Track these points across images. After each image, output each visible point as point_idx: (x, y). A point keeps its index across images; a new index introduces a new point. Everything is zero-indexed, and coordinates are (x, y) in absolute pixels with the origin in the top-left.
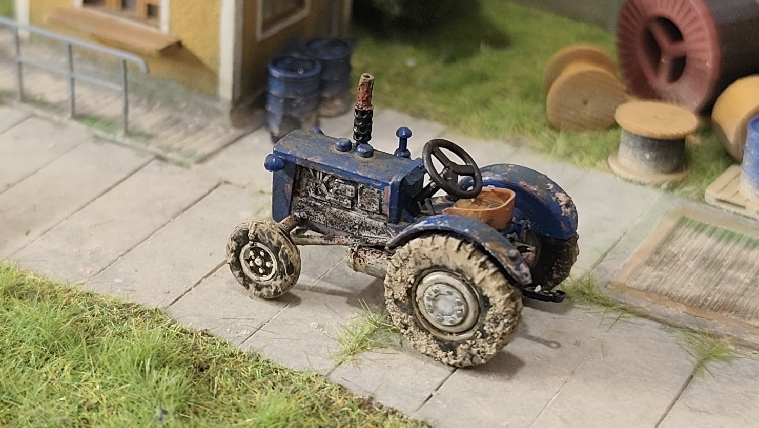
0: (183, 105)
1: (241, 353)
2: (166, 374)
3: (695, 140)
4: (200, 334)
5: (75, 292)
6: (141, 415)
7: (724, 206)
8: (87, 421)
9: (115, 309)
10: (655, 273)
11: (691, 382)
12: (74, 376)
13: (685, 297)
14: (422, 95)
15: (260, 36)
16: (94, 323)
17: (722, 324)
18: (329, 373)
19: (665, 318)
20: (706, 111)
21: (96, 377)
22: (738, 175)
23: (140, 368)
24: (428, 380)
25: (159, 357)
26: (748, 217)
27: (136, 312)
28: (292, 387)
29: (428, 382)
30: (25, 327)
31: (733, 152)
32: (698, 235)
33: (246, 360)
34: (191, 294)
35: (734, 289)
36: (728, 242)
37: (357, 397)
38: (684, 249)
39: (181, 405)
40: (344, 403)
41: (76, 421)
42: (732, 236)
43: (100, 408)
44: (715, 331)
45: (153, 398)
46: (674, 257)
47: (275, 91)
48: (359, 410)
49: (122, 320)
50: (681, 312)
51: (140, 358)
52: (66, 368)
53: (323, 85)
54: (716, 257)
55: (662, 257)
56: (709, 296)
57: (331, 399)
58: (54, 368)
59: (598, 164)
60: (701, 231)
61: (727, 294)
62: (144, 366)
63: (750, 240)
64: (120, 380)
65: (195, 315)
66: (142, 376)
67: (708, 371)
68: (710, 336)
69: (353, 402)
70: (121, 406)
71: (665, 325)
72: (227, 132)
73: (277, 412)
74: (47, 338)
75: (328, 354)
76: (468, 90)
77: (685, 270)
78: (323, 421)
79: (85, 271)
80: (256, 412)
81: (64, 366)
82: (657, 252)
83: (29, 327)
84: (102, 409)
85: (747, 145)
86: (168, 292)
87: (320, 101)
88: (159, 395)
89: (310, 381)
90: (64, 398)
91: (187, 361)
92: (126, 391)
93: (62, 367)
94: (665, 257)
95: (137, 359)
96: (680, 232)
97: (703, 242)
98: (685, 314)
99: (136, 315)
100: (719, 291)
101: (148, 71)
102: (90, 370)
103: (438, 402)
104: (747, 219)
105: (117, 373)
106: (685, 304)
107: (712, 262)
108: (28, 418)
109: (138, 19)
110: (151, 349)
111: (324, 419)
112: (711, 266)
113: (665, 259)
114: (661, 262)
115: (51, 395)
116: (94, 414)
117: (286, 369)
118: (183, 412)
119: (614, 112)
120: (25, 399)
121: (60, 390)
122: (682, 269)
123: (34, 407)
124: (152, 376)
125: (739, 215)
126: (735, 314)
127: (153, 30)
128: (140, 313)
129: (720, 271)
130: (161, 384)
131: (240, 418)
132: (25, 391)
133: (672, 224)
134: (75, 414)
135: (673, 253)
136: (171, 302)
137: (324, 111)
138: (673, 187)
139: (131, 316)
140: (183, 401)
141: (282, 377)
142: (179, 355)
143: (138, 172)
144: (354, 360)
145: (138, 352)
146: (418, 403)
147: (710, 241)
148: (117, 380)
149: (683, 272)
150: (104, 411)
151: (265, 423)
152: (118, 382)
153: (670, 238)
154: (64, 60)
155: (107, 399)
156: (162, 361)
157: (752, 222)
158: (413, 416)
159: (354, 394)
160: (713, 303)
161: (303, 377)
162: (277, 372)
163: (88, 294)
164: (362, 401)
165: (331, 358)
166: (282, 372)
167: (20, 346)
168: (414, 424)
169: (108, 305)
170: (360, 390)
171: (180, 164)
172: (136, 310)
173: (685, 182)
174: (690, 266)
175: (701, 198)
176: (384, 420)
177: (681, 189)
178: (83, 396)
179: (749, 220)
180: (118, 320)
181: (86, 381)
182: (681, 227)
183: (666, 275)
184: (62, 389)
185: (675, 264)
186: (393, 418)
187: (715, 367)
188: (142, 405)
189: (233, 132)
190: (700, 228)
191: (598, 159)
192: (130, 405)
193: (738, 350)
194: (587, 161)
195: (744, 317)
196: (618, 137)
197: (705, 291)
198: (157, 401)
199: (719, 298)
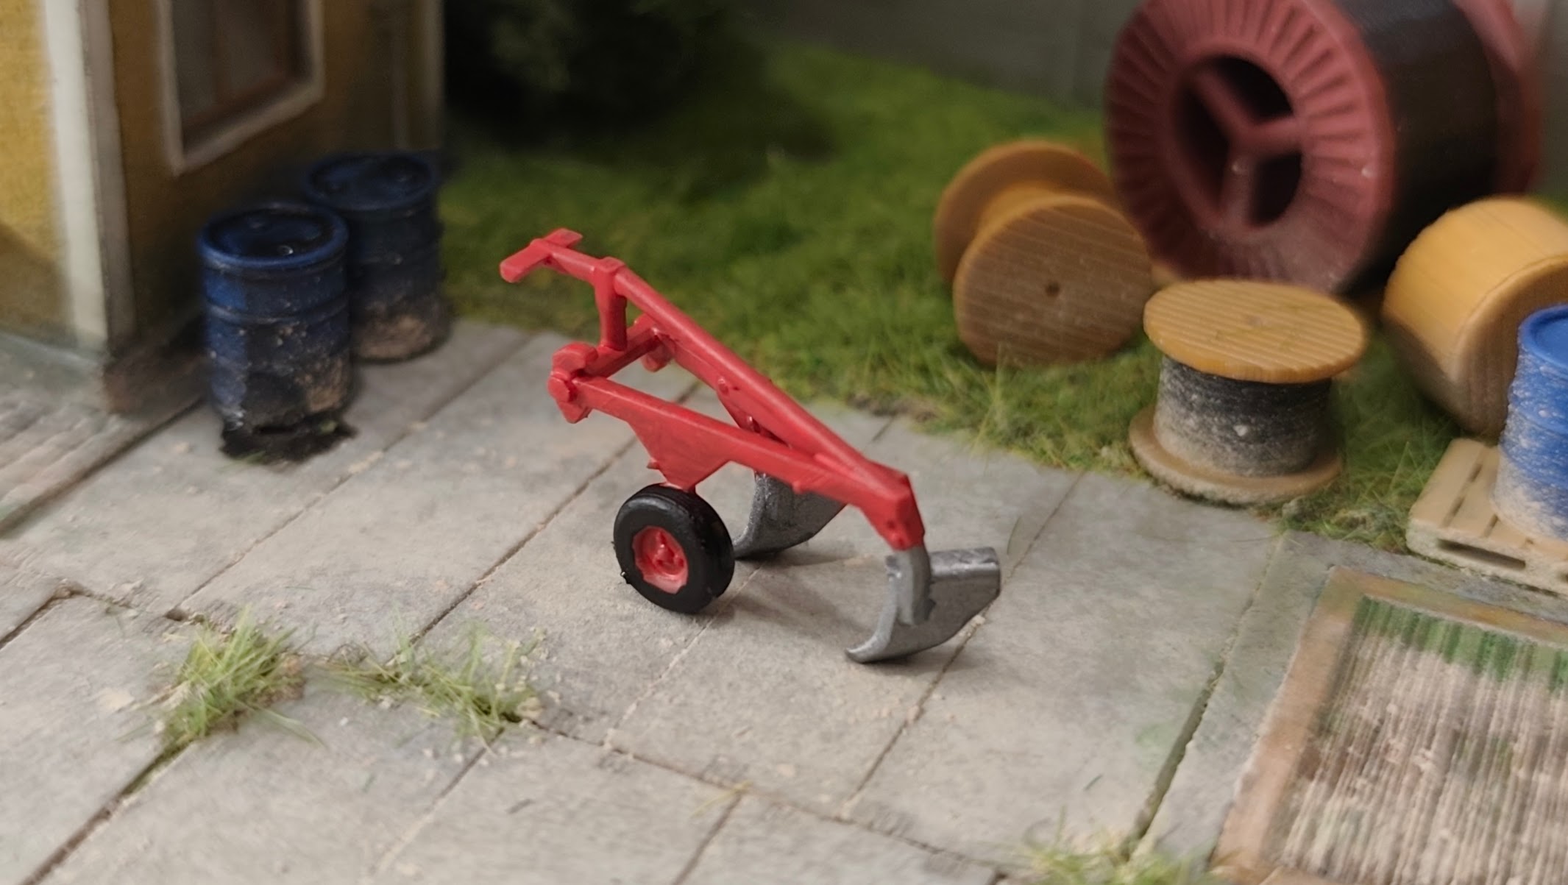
7: (1462, 560)
10: (1335, 804)
22: (1487, 468)
26: (1536, 590)
32: (1416, 658)
36: (1501, 673)
38: (1392, 709)
42: (1506, 652)
46: (1373, 740)
47: (223, 306)
53: (357, 278)
54: (1487, 726)
55: (1341, 740)
60: (1423, 643)
63: (1559, 662)
72: (100, 428)
77: (1416, 782)
82: (1322, 727)
85: (1517, 392)
94: (1349, 741)
96: (1364, 651)
97: (1438, 681)
100: (1532, 853)
104: (1532, 596)
107: (1481, 747)
112: (1484, 761)
113: (1351, 749)
114: (1343, 759)
122: (1407, 779)
125: (1506, 581)
129: (1511, 782)
133: (1336, 626)
135: (1367, 725)
138: (1312, 511)
147: (1455, 675)
149: (1411, 790)
157: (1547, 600)
173: (1339, 492)
174: (1426, 767)
175: (1396, 538)
177: (1334, 513)
179: (1538, 596)
182: (1366, 635)
183: (1369, 807)
185: (1381, 765)
190: (1418, 633)
194: (1073, 445)
196: (1152, 374)
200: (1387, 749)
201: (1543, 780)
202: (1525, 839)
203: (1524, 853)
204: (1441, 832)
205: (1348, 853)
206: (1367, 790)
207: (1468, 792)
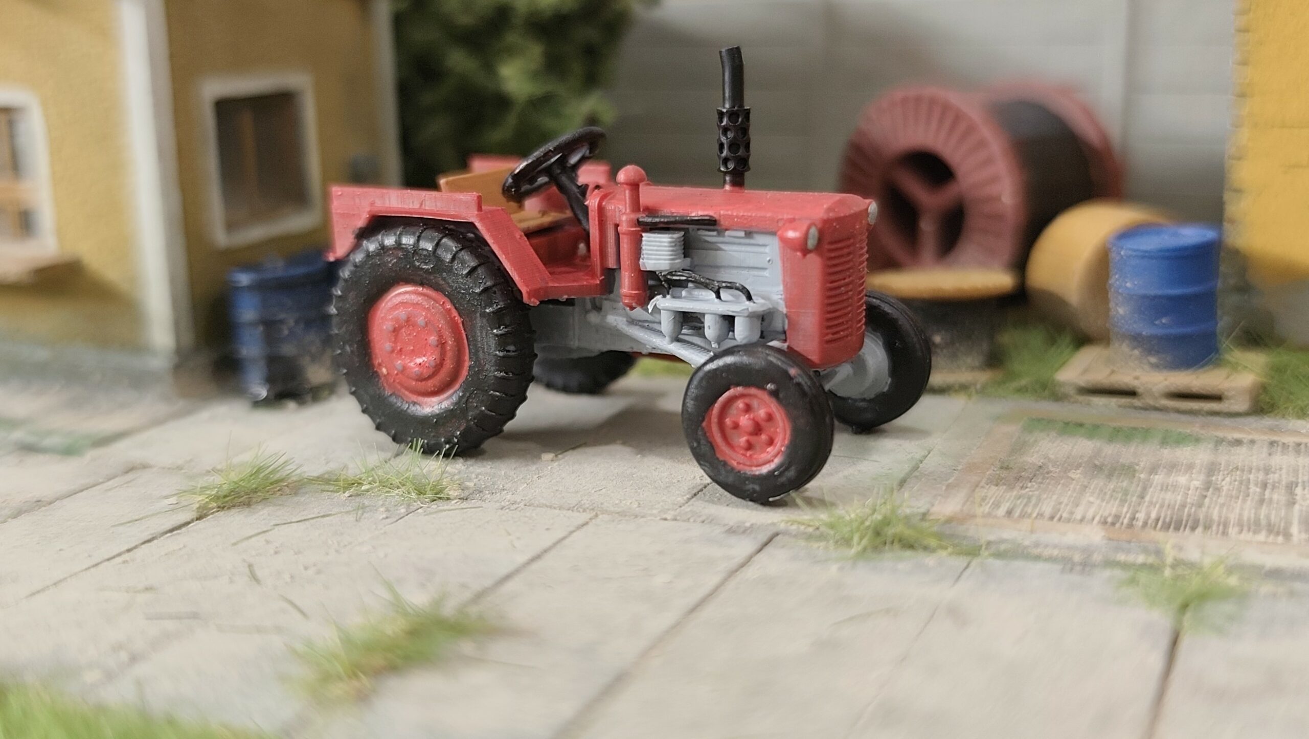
7: (1095, 399)
10: (1013, 493)
15: (221, 237)
35: (1179, 498)
36: (1126, 442)
38: (1051, 458)
42: (1130, 432)
44: (1188, 560)
46: (1039, 469)
47: (247, 312)
50: (1095, 538)
54: (1117, 461)
55: (1016, 471)
56: (1138, 513)
60: (1074, 432)
61: (1171, 505)
72: (171, 406)
77: (1069, 482)
82: (1004, 465)
94: (1021, 471)
96: (1030, 439)
98: (1103, 540)
100: (1152, 505)
106: (1098, 526)
107: (1113, 468)
112: (1116, 472)
113: (1023, 474)
114: (1018, 478)
122: (1063, 481)
125: (1127, 407)
126: (1205, 530)
129: (1136, 479)
135: (1033, 464)
147: (1093, 444)
149: (1067, 485)
153: (1018, 445)
160: (1152, 520)
174: (1076, 476)
182: (1032, 432)
183: (1037, 492)
185: (1045, 477)
190: (1070, 427)
195: (1226, 532)
199: (1159, 512)
200: (1049, 472)
201: (1158, 478)
202: (1147, 498)
203: (1145, 505)
204: (1088, 498)
205: (1022, 510)
206: (1036, 486)
207: (1105, 484)
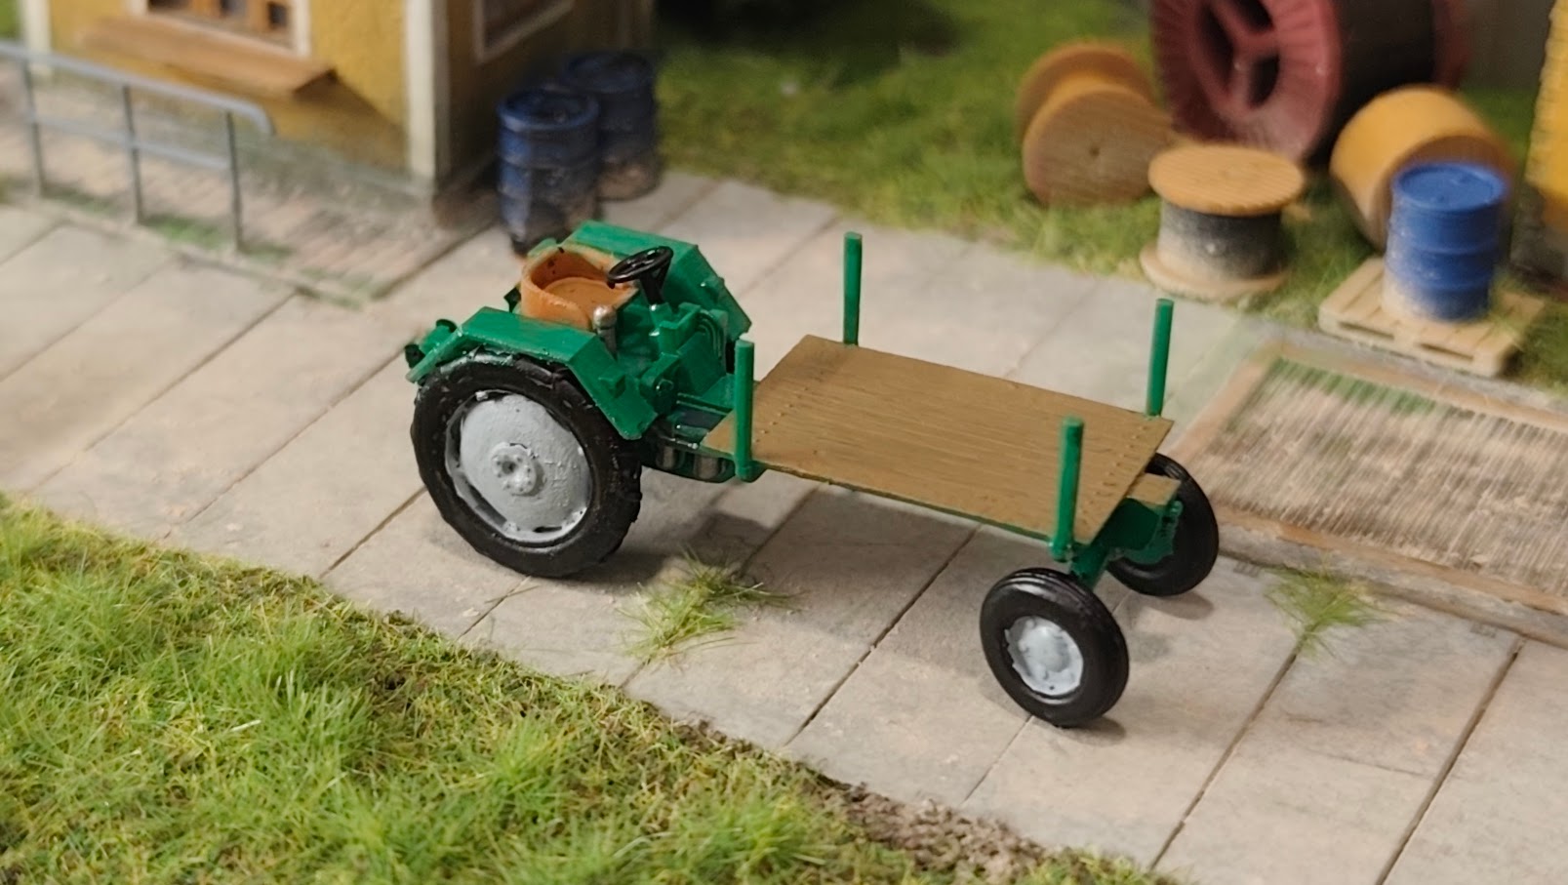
0: (345, 190)
1: (462, 652)
2: (324, 697)
3: (1300, 213)
4: (387, 620)
5: (153, 551)
6: (279, 776)
7: (1354, 336)
8: (183, 791)
9: (229, 582)
10: (1227, 467)
11: (1292, 668)
12: (158, 709)
13: (1280, 508)
14: (792, 151)
15: (480, 52)
16: (189, 610)
17: (1349, 556)
18: (627, 682)
19: (1243, 551)
20: (1319, 158)
21: (197, 709)
22: (1379, 277)
23: (276, 689)
24: (809, 686)
25: (311, 666)
26: (1400, 355)
27: (268, 585)
28: (558, 711)
29: (807, 690)
30: (62, 624)
31: (1371, 233)
32: (1305, 392)
33: (473, 663)
34: (368, 547)
35: (1372, 492)
37: (677, 724)
38: (1279, 420)
39: (352, 755)
40: (654, 735)
41: (162, 792)
42: (1368, 391)
43: (206, 766)
44: (1337, 571)
45: (303, 744)
46: (1261, 436)
47: (515, 156)
48: (681, 747)
49: (241, 601)
50: (1273, 538)
51: (276, 671)
52: (141, 694)
53: (602, 139)
54: (1340, 431)
55: (1239, 437)
56: (1327, 505)
57: (629, 730)
58: (118, 697)
59: (1121, 266)
60: (1313, 384)
61: (1359, 499)
62: (283, 685)
63: (1403, 398)
64: (241, 713)
65: (377, 585)
66: (280, 703)
67: (1323, 645)
68: (1327, 578)
69: (669, 733)
70: (245, 761)
71: (1243, 564)
72: (429, 237)
73: (530, 759)
74: (102, 641)
75: (623, 647)
76: (878, 138)
77: (1281, 458)
78: (615, 770)
79: (171, 512)
80: (492, 760)
81: (137, 691)
82: (1231, 426)
83: (69, 622)
84: (209, 768)
85: (1393, 220)
86: (327, 546)
87: (600, 169)
88: (312, 736)
89: (592, 698)
90: (137, 752)
91: (364, 672)
92: (252, 732)
93: (133, 694)
94: (1244, 436)
95: (270, 672)
96: (1271, 388)
97: (1316, 406)
98: (1280, 541)
99: (266, 590)
100: (1344, 496)
101: (274, 131)
102: (185, 696)
103: (827, 724)
104: (1396, 359)
105: (234, 700)
106: (1281, 523)
107: (1332, 441)
108: (73, 792)
109: (253, 32)
110: (295, 654)
111: (617, 767)
112: (1331, 449)
113: (1245, 441)
114: (1238, 446)
115: (113, 746)
116: (194, 777)
117: (547, 677)
118: (358, 766)
119: (1146, 167)
120: (67, 756)
121: (130, 736)
122: (1277, 456)
123: (83, 771)
124: (300, 703)
125: (1383, 350)
126: (1373, 538)
127: (279, 51)
128: (276, 586)
129: (1345, 460)
130: (314, 716)
131: (463, 772)
132: (66, 741)
133: (1256, 373)
134: (160, 780)
136: (332, 562)
137: (609, 189)
138: (1260, 304)
139: (259, 593)
140: (358, 745)
141: (540, 693)
142: (348, 660)
143: (265, 321)
144: (671, 655)
145: (271, 660)
146: (788, 730)
147: (1329, 403)
148: (235, 713)
149: (1277, 462)
150: (212, 771)
151: (508, 779)
152: (237, 717)
153: (1254, 398)
154: (117, 114)
155: (217, 749)
156: (316, 673)
157: (1407, 363)
158: (780, 755)
159: (673, 719)
160: (1334, 518)
161: (578, 691)
162: (529, 684)
163: (177, 555)
164: (687, 730)
165: (629, 653)
166: (540, 684)
167: (56, 657)
168: (783, 768)
169: (215, 575)
170: (683, 710)
171: (344, 303)
172: (266, 582)
173: (1281, 292)
175: (1312, 320)
176: (728, 763)
177: (1274, 306)
178: (174, 746)
179: (1401, 360)
180: (235, 601)
181: (178, 717)
182: (1273, 380)
183: (1247, 469)
184: (135, 734)
185: (1262, 449)
186: (745, 759)
187: (1336, 637)
188: (281, 757)
189: (440, 236)
190: (1311, 378)
191: (1121, 256)
192: (261, 758)
193: (1380, 604)
194: (1100, 261)
195: (1390, 542)
196: (1157, 213)
197: (1319, 497)
198: (309, 749)
199: (1345, 509)
200: (1269, 440)
202: (1343, 488)
203: (1339, 496)
204: (1290, 483)
206: (1249, 460)
207: (1314, 464)
